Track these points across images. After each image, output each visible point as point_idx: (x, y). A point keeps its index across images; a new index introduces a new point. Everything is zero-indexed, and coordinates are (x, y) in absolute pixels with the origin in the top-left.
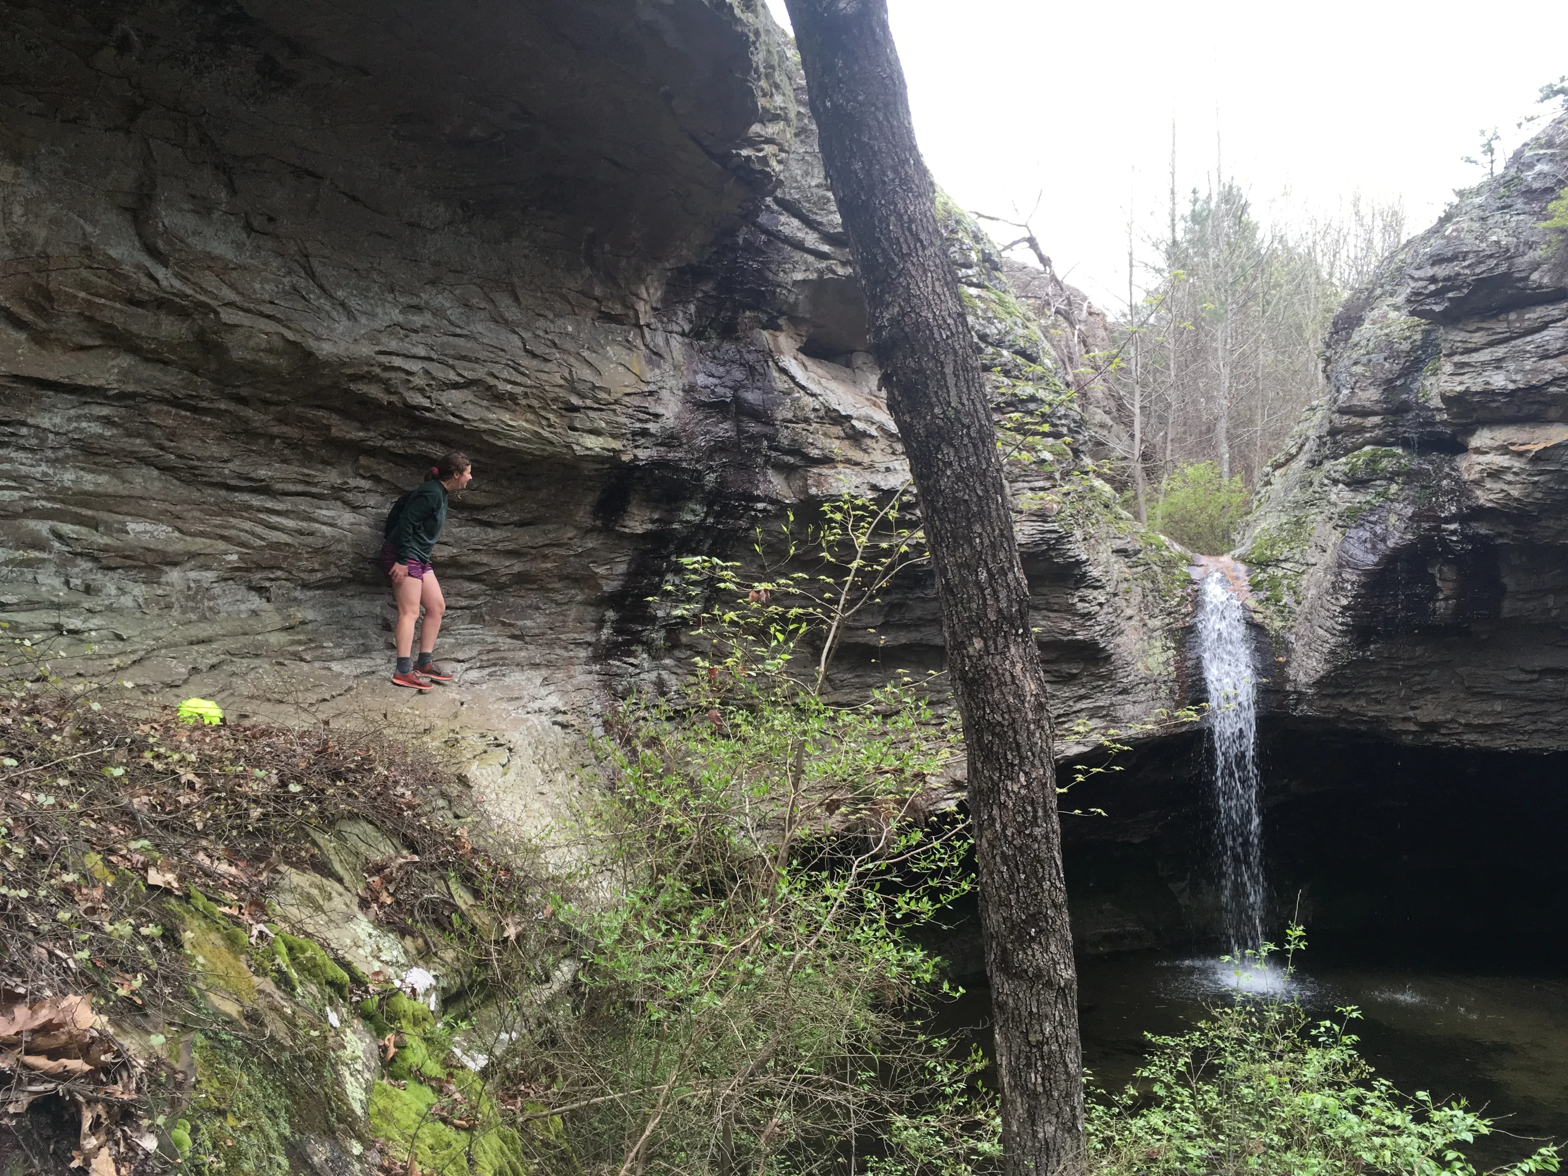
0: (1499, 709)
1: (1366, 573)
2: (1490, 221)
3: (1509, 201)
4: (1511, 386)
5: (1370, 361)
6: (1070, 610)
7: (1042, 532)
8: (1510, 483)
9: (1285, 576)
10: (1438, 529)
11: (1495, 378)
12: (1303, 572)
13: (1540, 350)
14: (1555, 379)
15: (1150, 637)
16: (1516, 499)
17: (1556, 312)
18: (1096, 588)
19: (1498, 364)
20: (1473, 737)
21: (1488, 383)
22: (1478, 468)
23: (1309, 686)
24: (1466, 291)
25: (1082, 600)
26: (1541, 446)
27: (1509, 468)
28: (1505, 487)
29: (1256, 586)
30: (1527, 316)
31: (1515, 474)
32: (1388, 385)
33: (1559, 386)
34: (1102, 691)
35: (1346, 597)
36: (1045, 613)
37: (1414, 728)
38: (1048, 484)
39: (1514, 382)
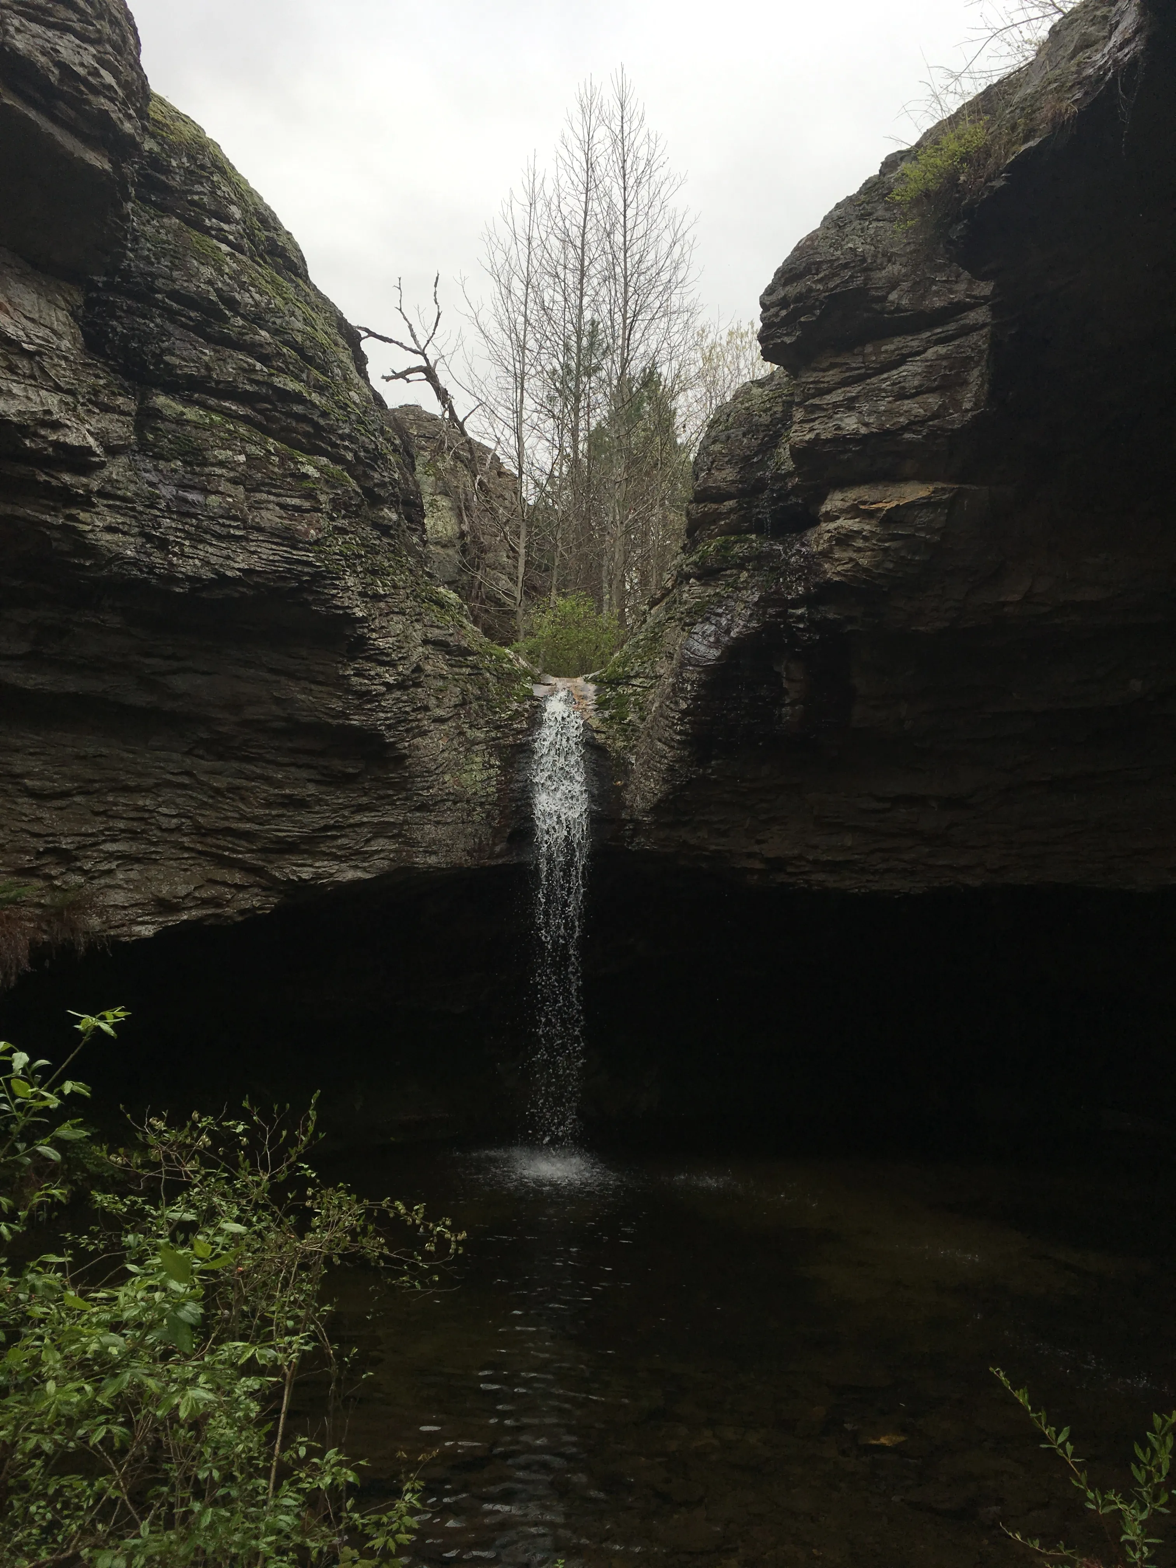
0: (849, 844)
1: (707, 669)
2: (848, 229)
3: (868, 207)
4: (863, 430)
5: (728, 437)
6: (341, 684)
7: (288, 561)
8: (859, 550)
9: (634, 694)
10: (783, 614)
11: (847, 420)
12: (651, 687)
13: (896, 388)
14: (911, 423)
15: (468, 750)
16: (865, 570)
17: (915, 343)
18: (382, 664)
19: (849, 405)
20: (821, 877)
21: (839, 428)
22: (826, 536)
23: (646, 813)
24: (818, 312)
25: (359, 674)
26: (893, 504)
27: (859, 532)
28: (855, 556)
29: (602, 705)
30: (883, 349)
31: (865, 539)
32: (745, 463)
33: (914, 432)
34: (393, 803)
35: (685, 699)
36: (304, 684)
37: (758, 865)
38: (307, 505)
39: (866, 425)
